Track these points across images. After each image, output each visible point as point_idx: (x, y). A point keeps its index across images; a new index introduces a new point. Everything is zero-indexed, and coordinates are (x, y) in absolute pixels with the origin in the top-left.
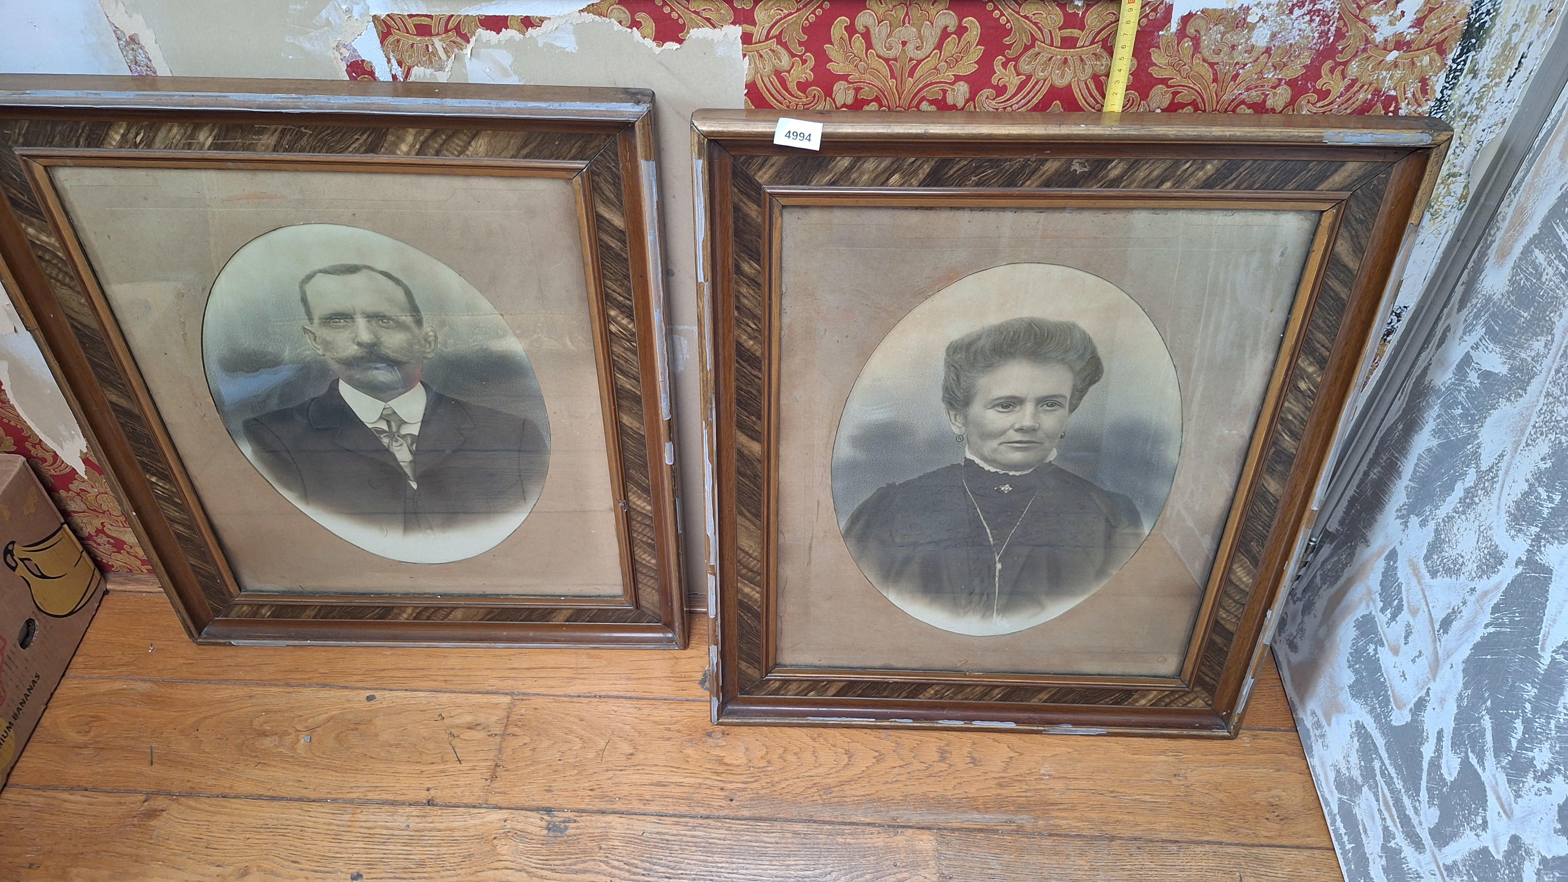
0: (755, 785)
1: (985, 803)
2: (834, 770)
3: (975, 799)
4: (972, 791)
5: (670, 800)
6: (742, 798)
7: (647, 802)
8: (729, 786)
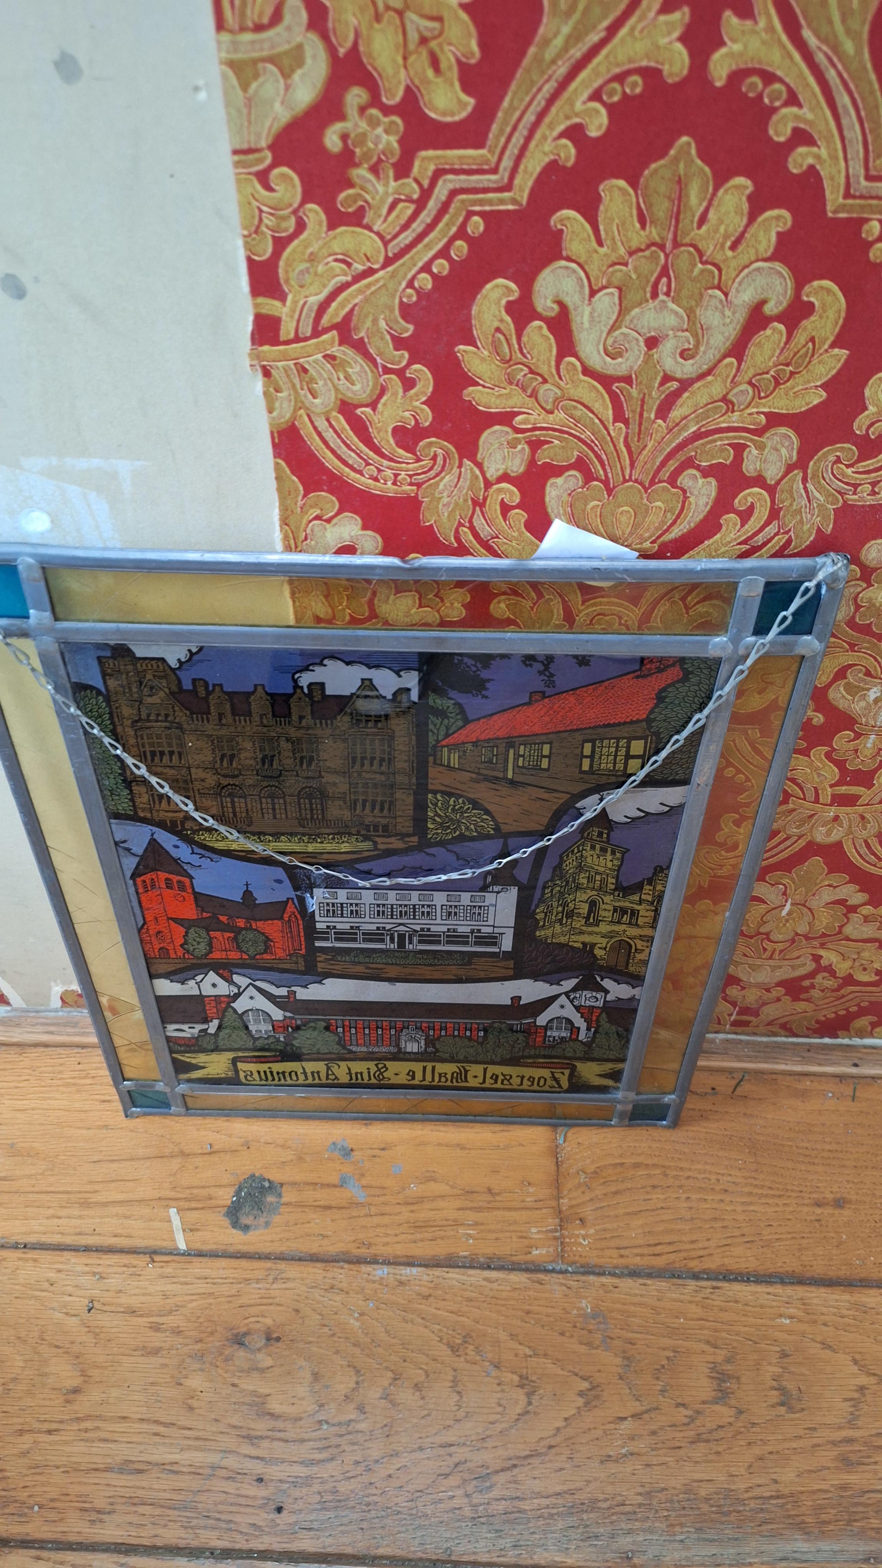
0: (331, 1469)
1: (818, 1509)
2: (499, 1427)
3: (794, 1498)
4: (788, 1476)
5: (147, 1510)
6: (300, 1505)
7: (99, 1514)
8: (274, 1472)
